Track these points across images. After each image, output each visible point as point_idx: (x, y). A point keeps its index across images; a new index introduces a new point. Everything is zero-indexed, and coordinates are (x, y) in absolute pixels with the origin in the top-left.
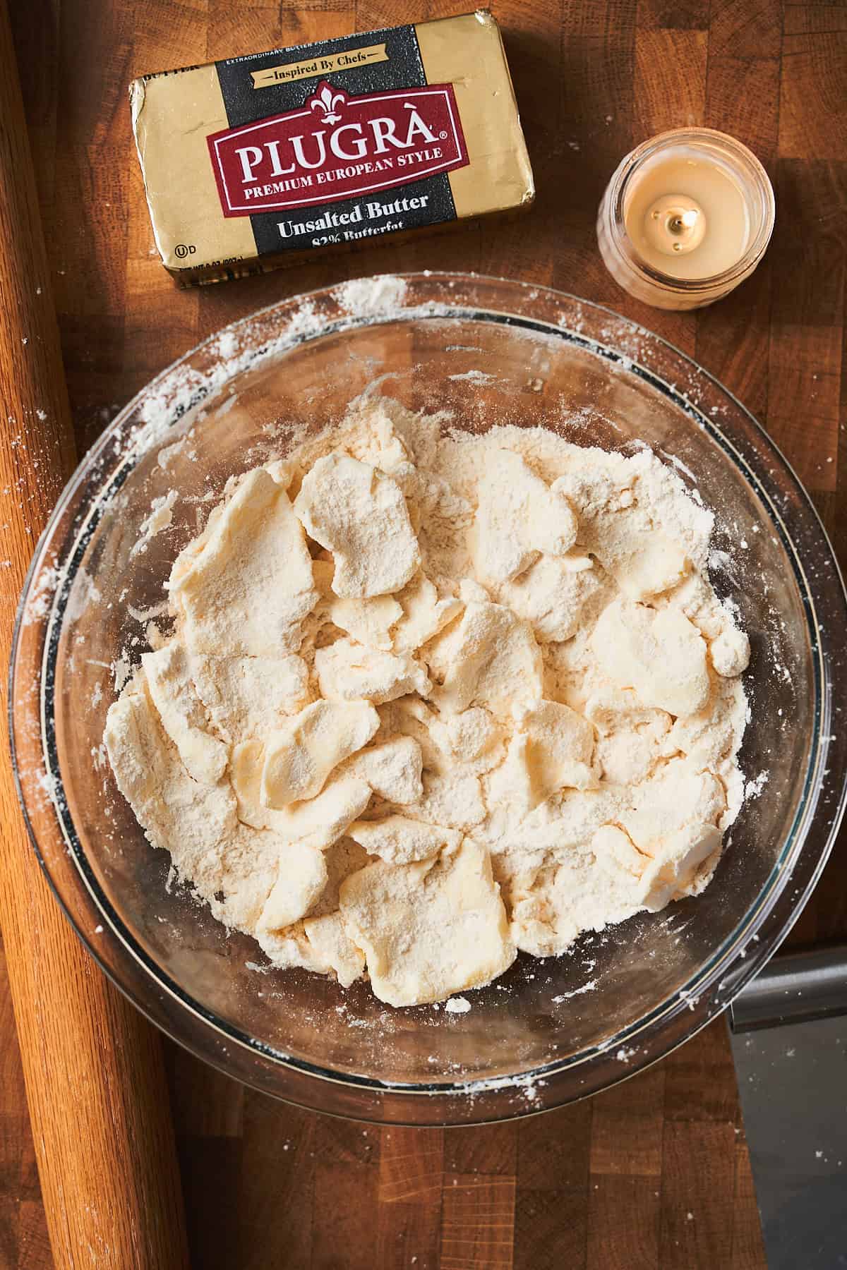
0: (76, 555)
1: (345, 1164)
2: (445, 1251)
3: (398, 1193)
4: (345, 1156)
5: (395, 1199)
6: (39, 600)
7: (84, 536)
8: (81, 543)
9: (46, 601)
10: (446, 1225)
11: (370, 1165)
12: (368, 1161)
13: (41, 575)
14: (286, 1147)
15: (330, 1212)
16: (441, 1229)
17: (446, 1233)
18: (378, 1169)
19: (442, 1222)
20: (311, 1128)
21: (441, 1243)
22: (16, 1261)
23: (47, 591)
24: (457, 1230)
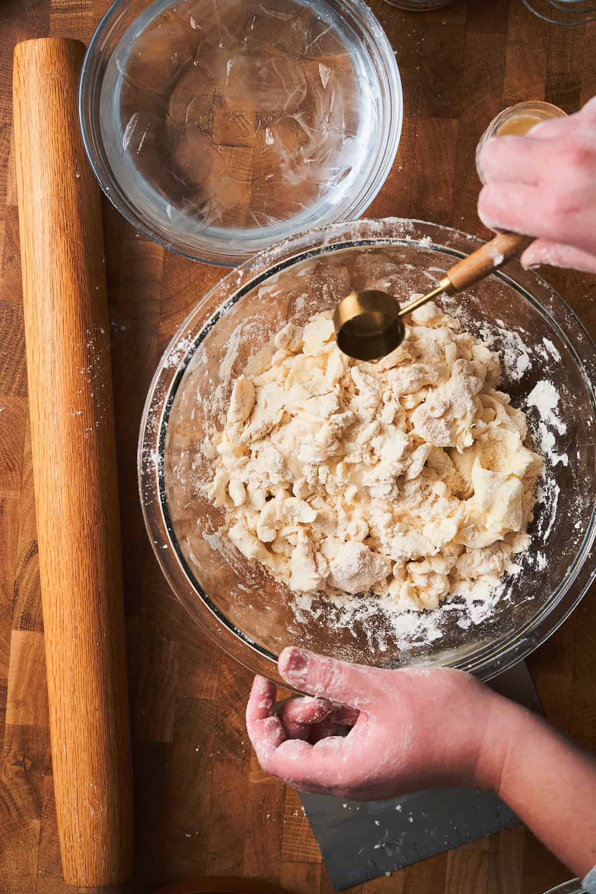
0: (201, 335)
1: (230, 760)
2: (286, 811)
3: (260, 778)
4: (231, 755)
5: (258, 781)
6: (175, 355)
7: (208, 325)
8: (206, 329)
9: (179, 357)
10: (287, 797)
11: (245, 761)
12: (244, 758)
13: (179, 341)
14: (197, 750)
15: (221, 788)
16: (285, 799)
17: (286, 802)
18: (249, 763)
19: (285, 795)
20: (212, 739)
21: (284, 807)
22: (41, 810)
23: (181, 351)
24: (293, 800)
